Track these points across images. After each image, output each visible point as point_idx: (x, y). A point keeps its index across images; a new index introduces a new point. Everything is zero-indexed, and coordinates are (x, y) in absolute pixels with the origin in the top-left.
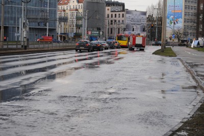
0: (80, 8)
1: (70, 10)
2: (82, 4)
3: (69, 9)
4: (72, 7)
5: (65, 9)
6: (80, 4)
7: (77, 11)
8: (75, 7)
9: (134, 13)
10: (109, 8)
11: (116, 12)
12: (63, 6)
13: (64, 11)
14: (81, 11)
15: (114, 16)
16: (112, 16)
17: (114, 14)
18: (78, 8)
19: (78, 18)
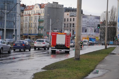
0: (42, 12)
1: (34, 15)
2: (44, 9)
3: (33, 13)
4: (36, 12)
5: (31, 13)
6: (42, 9)
7: (39, 15)
8: (38, 12)
9: (90, 17)
10: (69, 13)
11: (74, 16)
12: (28, 11)
13: (30, 15)
14: (42, 15)
15: (72, 20)
16: (71, 20)
17: (72, 18)
18: (40, 12)
19: (40, 21)
